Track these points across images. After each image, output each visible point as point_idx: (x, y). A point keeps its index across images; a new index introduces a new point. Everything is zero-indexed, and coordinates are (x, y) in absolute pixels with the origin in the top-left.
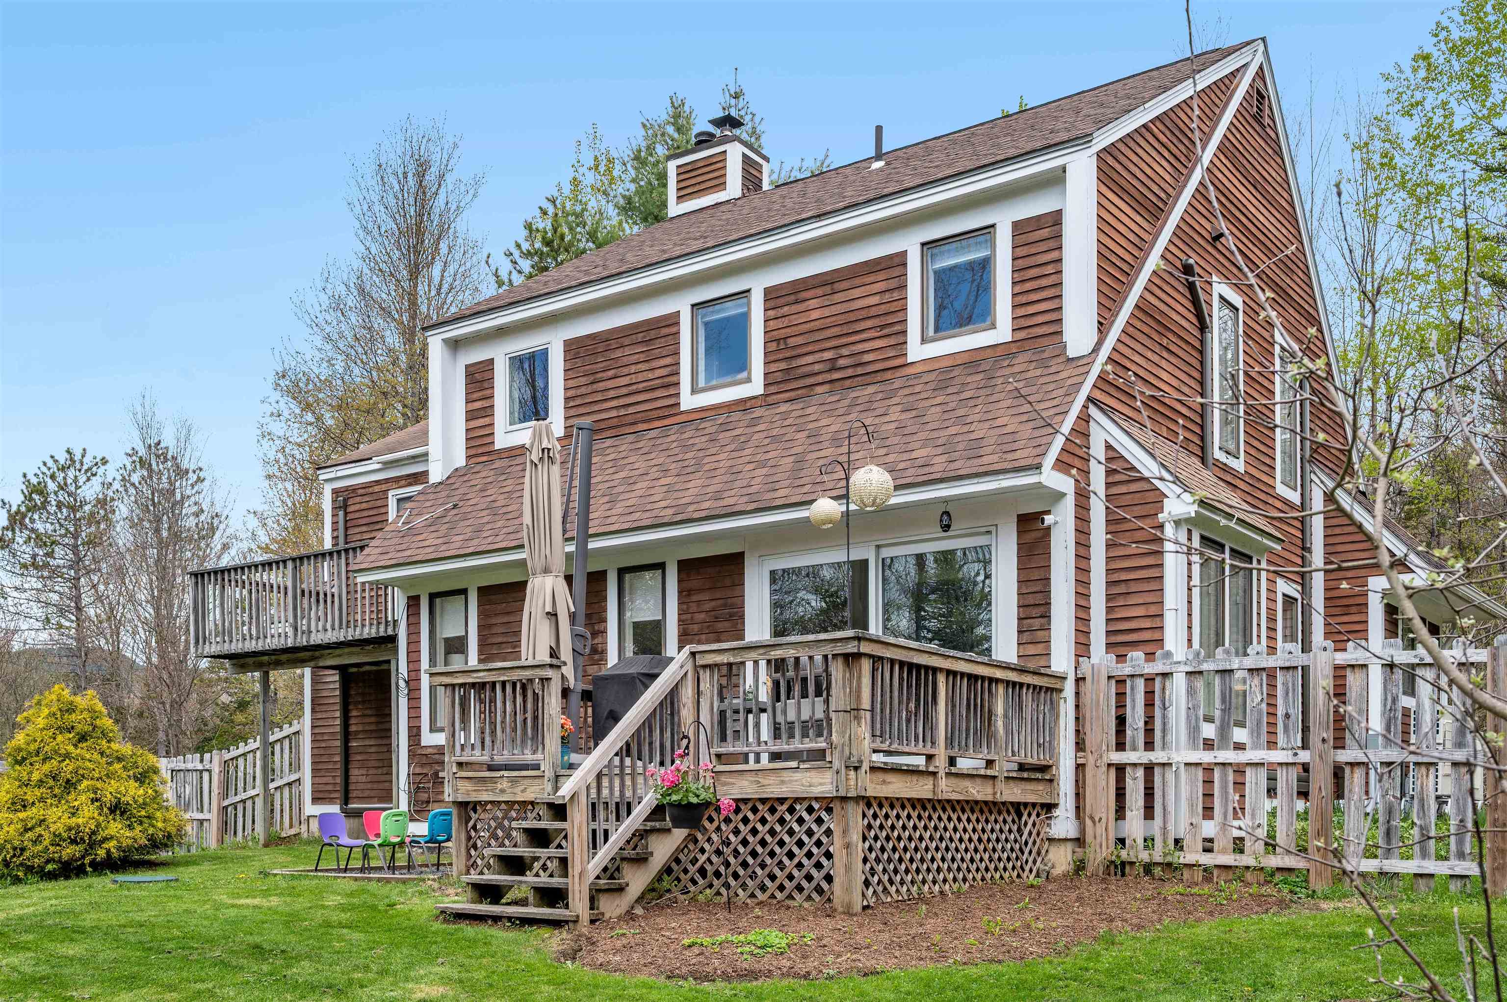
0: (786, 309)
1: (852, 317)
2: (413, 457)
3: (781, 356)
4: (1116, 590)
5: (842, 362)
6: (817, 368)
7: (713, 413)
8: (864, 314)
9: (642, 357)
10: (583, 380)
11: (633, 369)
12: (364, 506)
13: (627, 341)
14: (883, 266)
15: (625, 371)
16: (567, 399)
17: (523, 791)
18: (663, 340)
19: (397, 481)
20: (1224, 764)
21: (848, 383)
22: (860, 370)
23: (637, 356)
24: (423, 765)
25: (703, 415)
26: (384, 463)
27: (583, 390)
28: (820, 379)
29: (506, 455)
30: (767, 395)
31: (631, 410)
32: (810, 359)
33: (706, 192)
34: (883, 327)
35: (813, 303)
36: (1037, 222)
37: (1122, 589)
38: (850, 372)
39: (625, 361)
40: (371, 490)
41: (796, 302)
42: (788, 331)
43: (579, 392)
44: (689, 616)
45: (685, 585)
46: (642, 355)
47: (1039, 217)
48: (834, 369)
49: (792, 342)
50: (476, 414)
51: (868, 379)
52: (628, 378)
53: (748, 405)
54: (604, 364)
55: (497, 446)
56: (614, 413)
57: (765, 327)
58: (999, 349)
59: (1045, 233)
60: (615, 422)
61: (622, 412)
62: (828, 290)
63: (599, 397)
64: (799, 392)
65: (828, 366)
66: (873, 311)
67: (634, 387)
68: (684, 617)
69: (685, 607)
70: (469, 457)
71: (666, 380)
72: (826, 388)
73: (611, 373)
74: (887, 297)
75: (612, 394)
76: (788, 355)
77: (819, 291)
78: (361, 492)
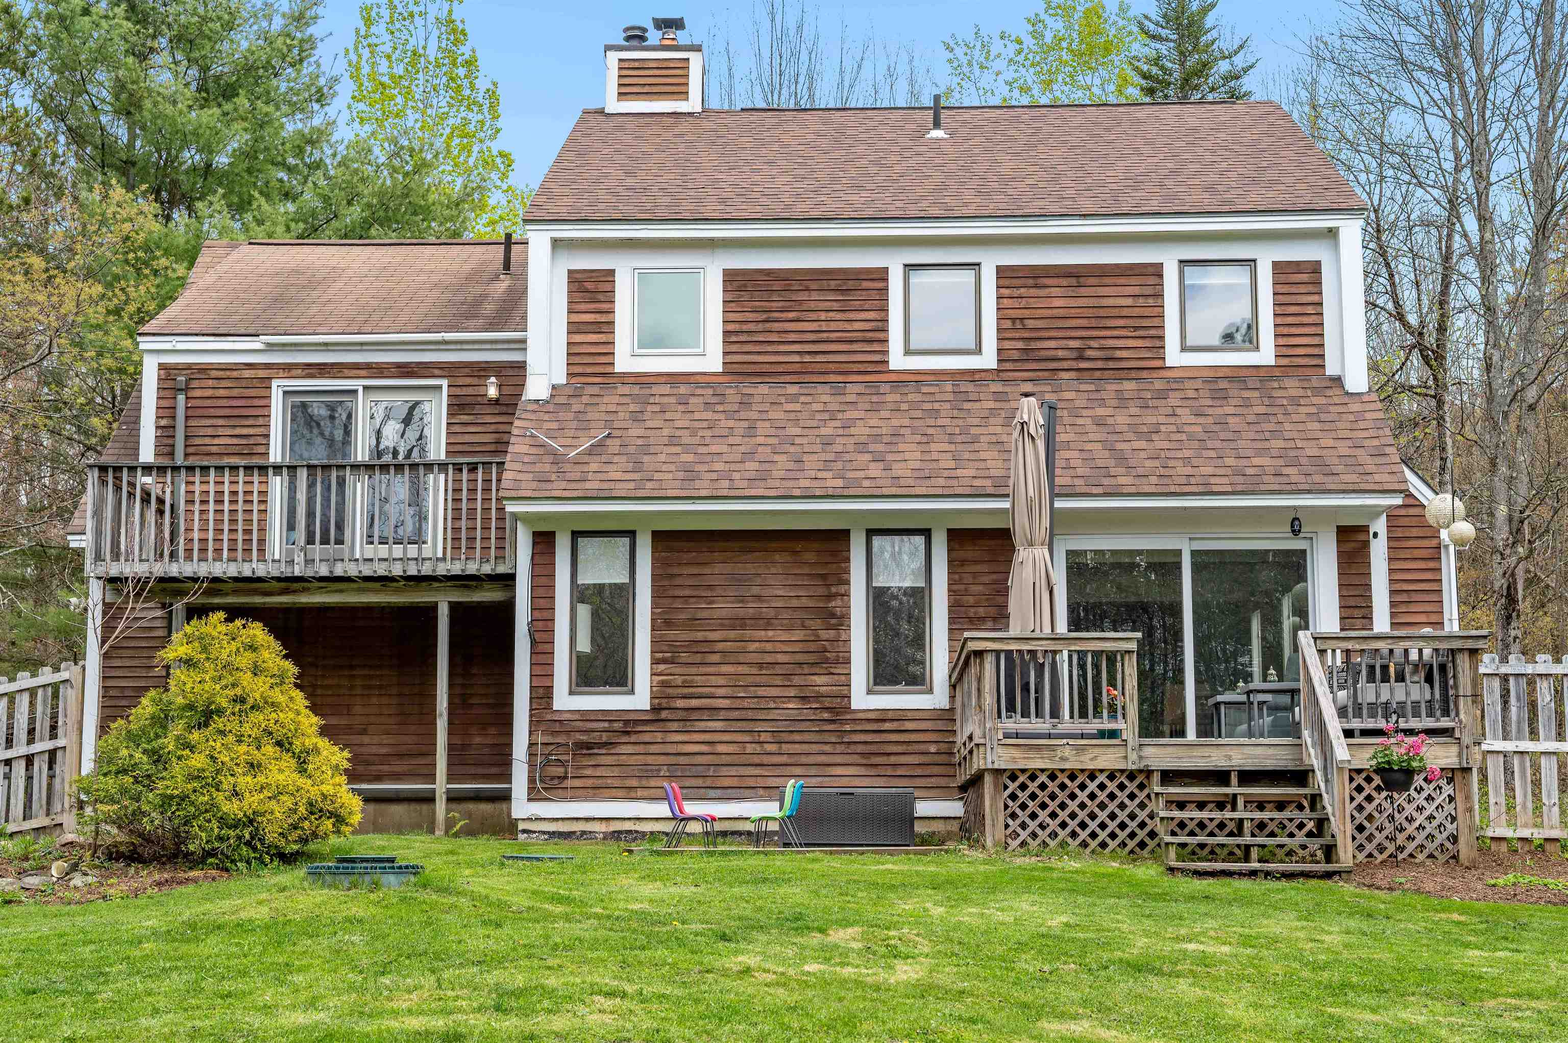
0: (1022, 290)
1: (1102, 312)
2: (326, 344)
3: (1017, 335)
4: (1399, 598)
5: (1090, 353)
6: (1060, 353)
7: (932, 378)
8: (1115, 312)
9: (836, 306)
10: (751, 316)
11: (823, 316)
12: (222, 393)
13: (814, 286)
14: (1137, 272)
15: (813, 316)
16: (726, 333)
17: (1092, 760)
18: (864, 293)
19: (288, 369)
20: (1522, 753)
21: (1098, 374)
22: (1111, 364)
23: (829, 304)
24: (554, 733)
25: (918, 378)
26: (268, 344)
27: (752, 327)
28: (1065, 365)
29: (632, 380)
30: (998, 371)
31: (819, 358)
32: (1052, 344)
33: (662, 97)
34: (1136, 328)
35: (1055, 291)
36: (1296, 267)
37: (1404, 597)
38: (1099, 364)
39: (812, 305)
40: (235, 374)
41: (1036, 286)
42: (1026, 313)
43: (745, 327)
44: (962, 587)
45: (954, 554)
46: (834, 304)
47: (1298, 263)
48: (1081, 358)
49: (1030, 324)
50: (582, 327)
51: (1123, 374)
52: (815, 324)
53: (977, 377)
54: (780, 304)
55: (618, 368)
56: (797, 358)
57: (998, 304)
58: (1261, 370)
59: (1304, 277)
60: (797, 367)
61: (807, 358)
62: (1073, 281)
63: (774, 337)
64: (1040, 374)
65: (1074, 354)
66: (1125, 312)
67: (825, 335)
68: (955, 587)
69: (957, 577)
70: (570, 375)
71: (870, 335)
72: (1072, 375)
73: (791, 315)
74: (1141, 301)
75: (792, 337)
76: (1026, 335)
77: (1065, 282)
78: (214, 374)
